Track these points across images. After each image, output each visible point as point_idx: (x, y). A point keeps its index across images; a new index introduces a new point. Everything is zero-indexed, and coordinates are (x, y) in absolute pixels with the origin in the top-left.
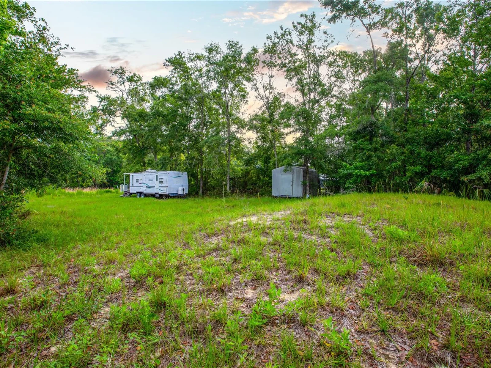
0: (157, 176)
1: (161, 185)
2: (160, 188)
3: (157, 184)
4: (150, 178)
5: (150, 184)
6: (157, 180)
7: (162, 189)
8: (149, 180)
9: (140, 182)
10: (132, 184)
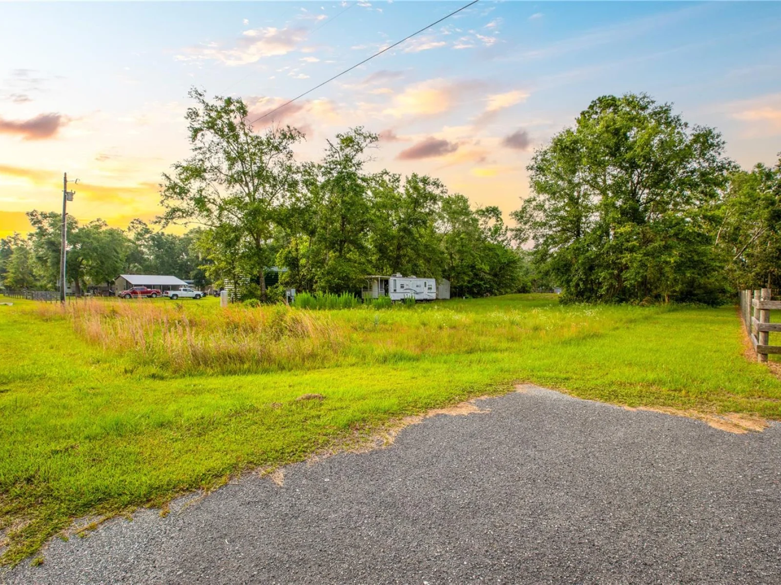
0: (425, 283)
1: (429, 291)
2: (429, 294)
3: (426, 290)
4: (418, 284)
5: (418, 290)
6: (425, 286)
7: (430, 294)
8: (417, 286)
9: (405, 287)
10: (395, 290)
